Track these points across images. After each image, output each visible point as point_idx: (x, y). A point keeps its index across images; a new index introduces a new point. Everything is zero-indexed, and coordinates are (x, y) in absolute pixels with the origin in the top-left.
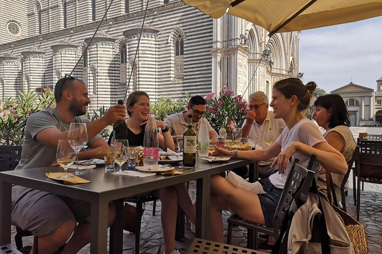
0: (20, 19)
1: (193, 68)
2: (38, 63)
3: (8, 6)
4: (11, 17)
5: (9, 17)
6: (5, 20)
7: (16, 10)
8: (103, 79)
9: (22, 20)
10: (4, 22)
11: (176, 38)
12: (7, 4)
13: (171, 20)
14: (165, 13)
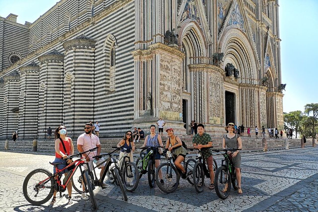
0: (21, 51)
1: (123, 78)
2: (15, 86)
3: (11, 41)
4: (13, 50)
5: (12, 50)
6: (8, 53)
7: (18, 44)
8: (51, 97)
9: (24, 52)
10: (6, 54)
11: (111, 47)
12: (10, 40)
13: (105, 28)
14: (100, 21)
